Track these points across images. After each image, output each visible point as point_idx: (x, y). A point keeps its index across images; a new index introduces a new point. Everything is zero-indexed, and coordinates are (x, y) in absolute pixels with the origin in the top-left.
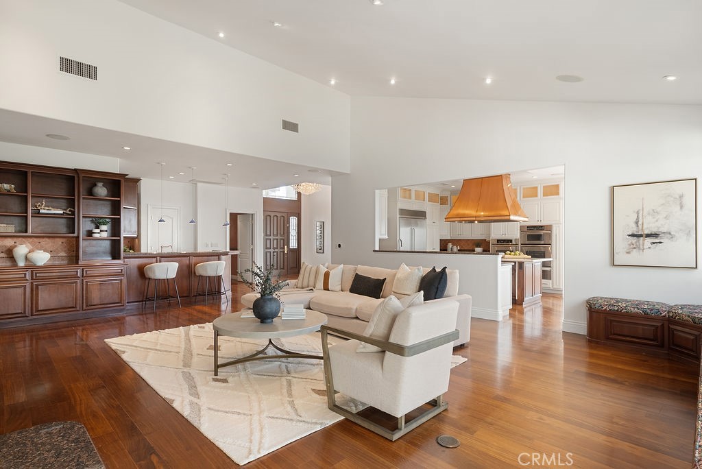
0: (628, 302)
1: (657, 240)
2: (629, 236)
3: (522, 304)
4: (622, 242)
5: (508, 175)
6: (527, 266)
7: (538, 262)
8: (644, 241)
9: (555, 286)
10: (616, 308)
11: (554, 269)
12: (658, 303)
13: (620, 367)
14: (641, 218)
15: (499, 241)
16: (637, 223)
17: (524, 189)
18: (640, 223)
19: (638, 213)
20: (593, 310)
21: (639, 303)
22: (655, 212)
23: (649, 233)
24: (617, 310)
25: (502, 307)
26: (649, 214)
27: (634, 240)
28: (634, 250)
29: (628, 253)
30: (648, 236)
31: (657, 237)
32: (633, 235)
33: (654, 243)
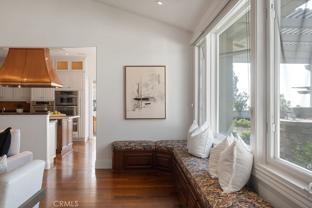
0: (135, 142)
1: (148, 102)
2: (134, 99)
3: (60, 153)
4: (130, 103)
5: (48, 50)
6: (64, 122)
7: (71, 118)
8: (142, 102)
9: (80, 136)
10: (129, 148)
11: (79, 123)
12: (149, 141)
13: (136, 187)
14: (140, 88)
15: (38, 103)
16: (138, 91)
17: (57, 62)
18: (140, 91)
19: (139, 85)
20: (116, 151)
21: (141, 143)
22: (147, 85)
23: (144, 97)
24: (130, 149)
25: (50, 157)
26: (144, 86)
27: (136, 102)
28: (137, 108)
29: (134, 110)
30: (144, 99)
31: (148, 100)
32: (136, 99)
33: (146, 104)
